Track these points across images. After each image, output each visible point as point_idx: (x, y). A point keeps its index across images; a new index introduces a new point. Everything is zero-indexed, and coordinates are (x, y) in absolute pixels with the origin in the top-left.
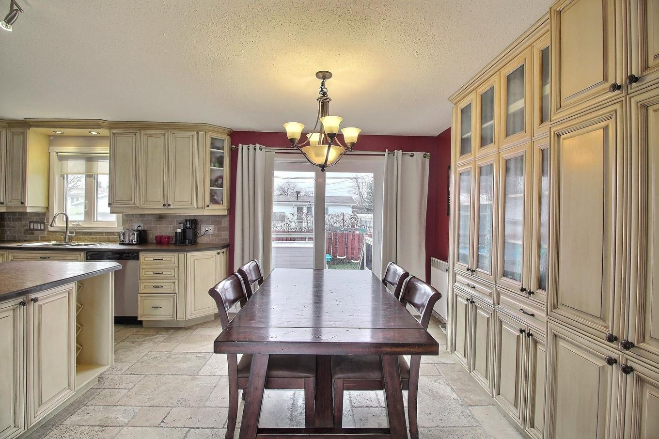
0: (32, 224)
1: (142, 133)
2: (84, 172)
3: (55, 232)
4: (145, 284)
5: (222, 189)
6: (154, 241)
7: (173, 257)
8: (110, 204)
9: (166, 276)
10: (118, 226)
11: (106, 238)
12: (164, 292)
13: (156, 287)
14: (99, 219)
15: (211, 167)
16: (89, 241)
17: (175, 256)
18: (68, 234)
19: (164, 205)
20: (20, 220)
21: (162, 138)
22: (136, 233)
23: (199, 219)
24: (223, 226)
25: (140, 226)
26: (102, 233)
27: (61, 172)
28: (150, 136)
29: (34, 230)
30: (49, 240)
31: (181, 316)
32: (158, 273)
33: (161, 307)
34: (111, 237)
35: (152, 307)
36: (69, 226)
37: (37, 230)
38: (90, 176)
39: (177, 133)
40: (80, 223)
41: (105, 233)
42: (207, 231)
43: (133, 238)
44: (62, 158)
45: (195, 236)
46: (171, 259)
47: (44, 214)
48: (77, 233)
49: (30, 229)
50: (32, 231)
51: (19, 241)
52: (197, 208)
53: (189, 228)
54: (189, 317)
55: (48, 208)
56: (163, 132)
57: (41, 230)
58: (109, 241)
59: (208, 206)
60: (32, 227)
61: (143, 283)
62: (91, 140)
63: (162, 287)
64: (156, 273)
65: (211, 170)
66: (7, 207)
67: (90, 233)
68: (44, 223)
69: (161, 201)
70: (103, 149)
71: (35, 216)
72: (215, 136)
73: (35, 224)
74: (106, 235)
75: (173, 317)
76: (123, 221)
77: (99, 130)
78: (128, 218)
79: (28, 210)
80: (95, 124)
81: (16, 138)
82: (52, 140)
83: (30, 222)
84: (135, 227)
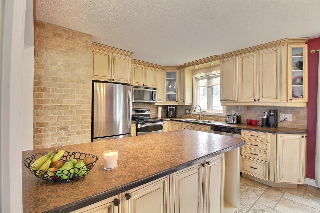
0: (186, 111)
1: (239, 57)
2: (207, 85)
3: (195, 114)
4: (245, 150)
5: (302, 86)
6: (246, 123)
7: (265, 136)
8: (221, 101)
9: (260, 148)
10: (223, 112)
11: (217, 119)
12: (259, 158)
13: (253, 154)
14: (214, 108)
15: (293, 70)
16: (210, 120)
17: (267, 135)
18: (201, 116)
19: (255, 100)
20: (182, 109)
21: (253, 57)
22: (235, 117)
23: (278, 109)
24: (301, 115)
25: (236, 113)
26: (215, 116)
27: (197, 86)
28: (245, 57)
29: (187, 113)
30: (192, 118)
31: (272, 179)
32: (254, 145)
33: (256, 169)
34: (220, 118)
35: (250, 167)
36: (201, 112)
37: (188, 113)
38: (209, 87)
39: (263, 51)
40: (205, 111)
41: (217, 116)
42: (286, 118)
43: (234, 120)
44: (197, 80)
45: (276, 121)
46: (263, 137)
47: (191, 106)
48: (204, 115)
49: (186, 113)
50: (186, 114)
51: (182, 118)
52: (280, 101)
53: (273, 116)
54: (278, 182)
55: (192, 103)
56: (253, 53)
57: (190, 113)
58: (218, 120)
59: (291, 100)
60: (186, 112)
61: (243, 149)
62: (210, 68)
63: (257, 155)
64: (253, 145)
65: (293, 73)
66: (179, 103)
67: (210, 116)
68: (191, 110)
69: (253, 97)
70: (217, 72)
71: (188, 107)
72: (295, 46)
73: (188, 111)
74: (218, 118)
75: (266, 178)
76: (226, 110)
77: (215, 62)
78: (229, 108)
79: (186, 104)
80: (213, 58)
81: (181, 73)
82: (194, 72)
83: (186, 110)
84: (233, 114)
